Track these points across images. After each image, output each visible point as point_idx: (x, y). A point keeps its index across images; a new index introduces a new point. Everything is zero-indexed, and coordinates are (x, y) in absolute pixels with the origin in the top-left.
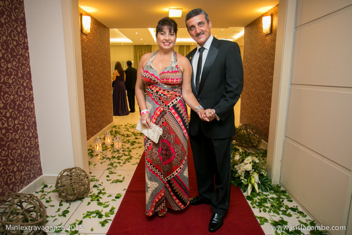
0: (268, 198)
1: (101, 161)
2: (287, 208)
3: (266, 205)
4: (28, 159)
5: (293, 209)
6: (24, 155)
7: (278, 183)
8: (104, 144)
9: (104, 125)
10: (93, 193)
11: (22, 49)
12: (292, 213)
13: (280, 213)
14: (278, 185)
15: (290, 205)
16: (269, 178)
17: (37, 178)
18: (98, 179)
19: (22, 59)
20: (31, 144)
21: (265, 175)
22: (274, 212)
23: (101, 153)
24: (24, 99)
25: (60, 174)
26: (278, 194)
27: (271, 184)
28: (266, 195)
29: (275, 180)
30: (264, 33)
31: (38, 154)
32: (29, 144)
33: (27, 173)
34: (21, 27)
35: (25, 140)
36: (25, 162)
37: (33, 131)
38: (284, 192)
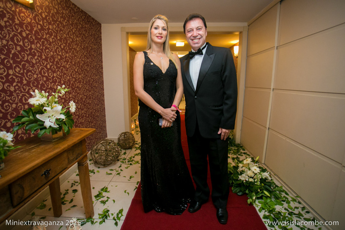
0: (232, 149)
1: (136, 133)
2: (241, 153)
3: (231, 152)
4: (102, 128)
5: (244, 153)
6: (101, 125)
7: (239, 143)
8: (135, 125)
9: (133, 114)
10: (136, 146)
11: (101, 69)
12: (243, 154)
13: (237, 155)
14: (239, 144)
15: (243, 152)
16: (234, 140)
17: (105, 138)
18: (137, 140)
19: (101, 74)
20: (103, 120)
21: (232, 138)
22: (234, 154)
23: (135, 129)
24: (101, 95)
25: (120, 135)
26: (238, 148)
27: (235, 143)
28: (231, 148)
29: (238, 141)
30: (235, 56)
31: (105, 125)
32: (102, 120)
33: (102, 134)
34: (101, 57)
35: (101, 117)
36: (102, 129)
37: (104, 112)
38: (241, 147)
